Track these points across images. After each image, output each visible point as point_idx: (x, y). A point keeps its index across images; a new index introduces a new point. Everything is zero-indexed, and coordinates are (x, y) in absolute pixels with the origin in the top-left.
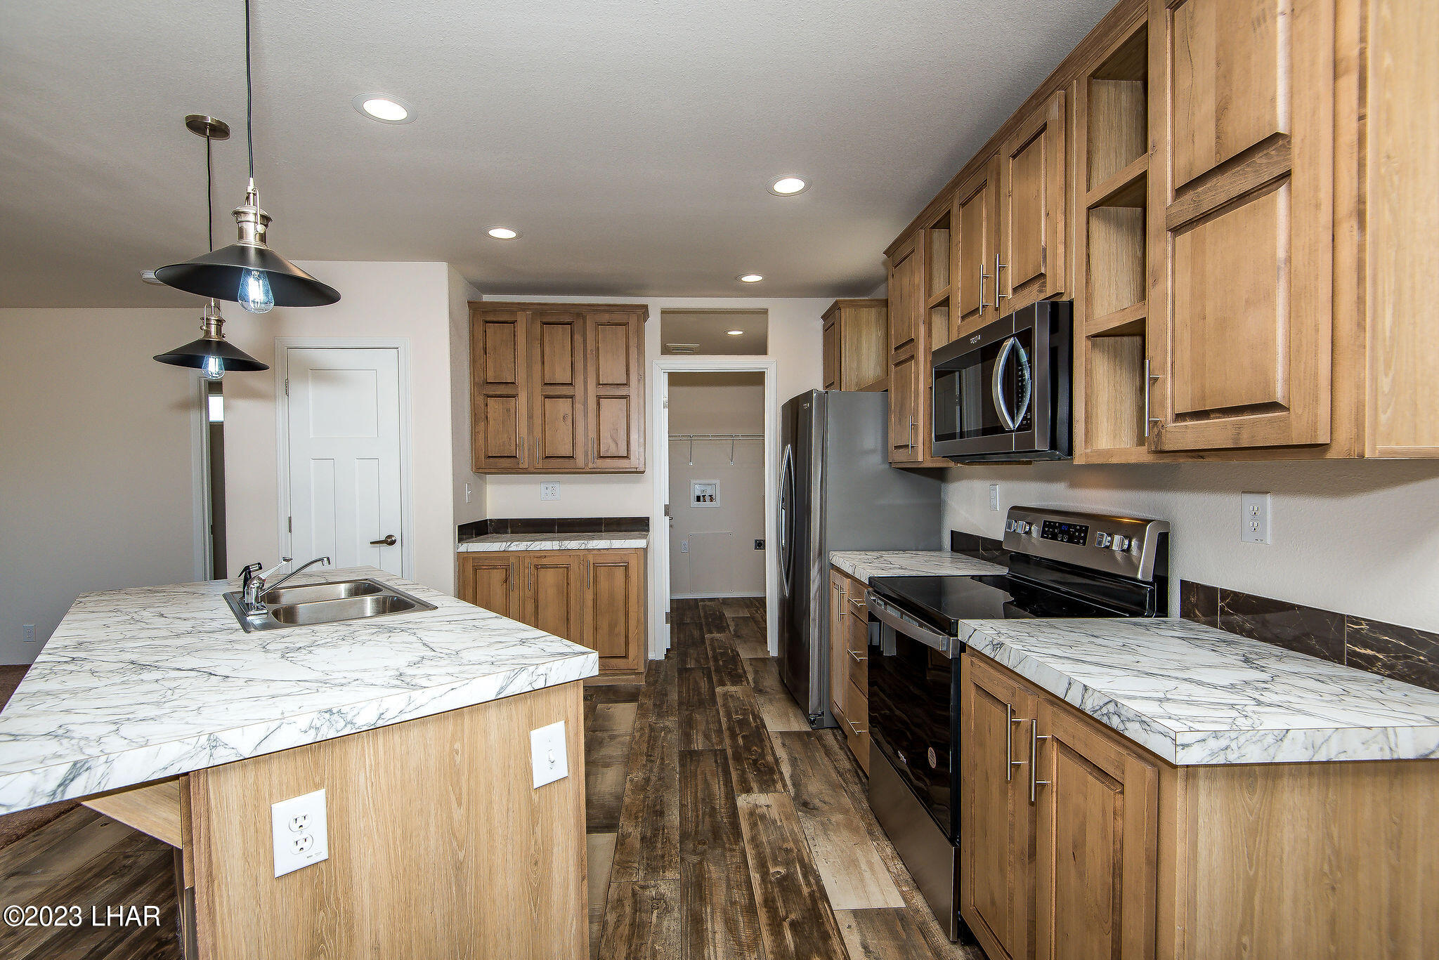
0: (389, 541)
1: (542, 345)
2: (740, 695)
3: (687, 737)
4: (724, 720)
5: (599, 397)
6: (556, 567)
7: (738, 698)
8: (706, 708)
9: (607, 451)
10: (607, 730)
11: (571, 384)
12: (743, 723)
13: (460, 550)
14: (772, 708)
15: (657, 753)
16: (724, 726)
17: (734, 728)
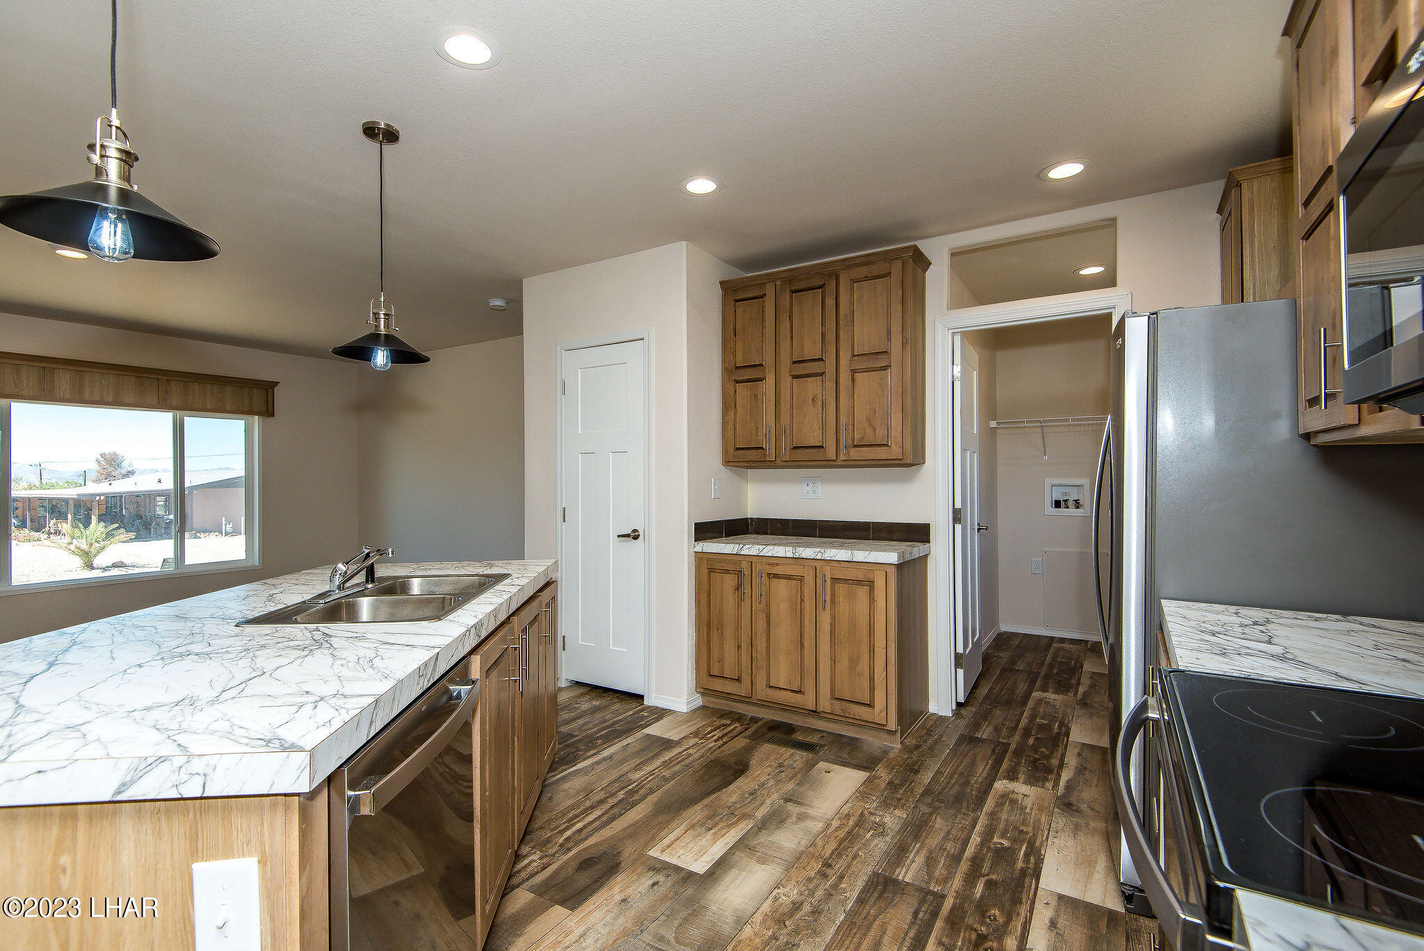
0: (634, 535)
1: (791, 317)
2: (1028, 803)
3: (899, 853)
4: (975, 839)
5: (854, 371)
6: (789, 577)
7: (1023, 808)
8: (959, 811)
9: (862, 438)
10: (801, 804)
11: (821, 359)
12: (1003, 856)
13: (696, 550)
14: (1070, 843)
15: (840, 865)
16: (970, 851)
17: (983, 860)
